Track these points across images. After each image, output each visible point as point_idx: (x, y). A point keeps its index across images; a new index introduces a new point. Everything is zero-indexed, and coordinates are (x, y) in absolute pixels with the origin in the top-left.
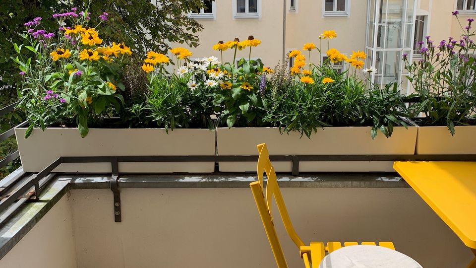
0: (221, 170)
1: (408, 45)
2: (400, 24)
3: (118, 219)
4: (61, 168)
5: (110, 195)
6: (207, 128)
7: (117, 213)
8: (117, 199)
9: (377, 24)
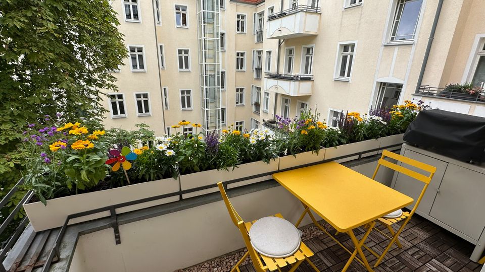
0: (183, 198)
1: (219, 85)
2: (214, 75)
3: (118, 242)
4: (71, 222)
5: (112, 230)
6: (171, 177)
7: (117, 240)
8: (117, 231)
9: (204, 76)
